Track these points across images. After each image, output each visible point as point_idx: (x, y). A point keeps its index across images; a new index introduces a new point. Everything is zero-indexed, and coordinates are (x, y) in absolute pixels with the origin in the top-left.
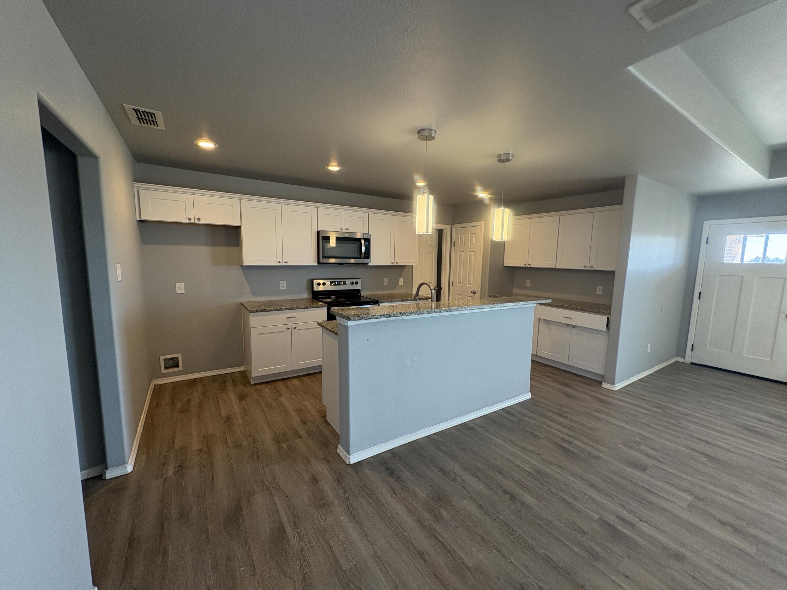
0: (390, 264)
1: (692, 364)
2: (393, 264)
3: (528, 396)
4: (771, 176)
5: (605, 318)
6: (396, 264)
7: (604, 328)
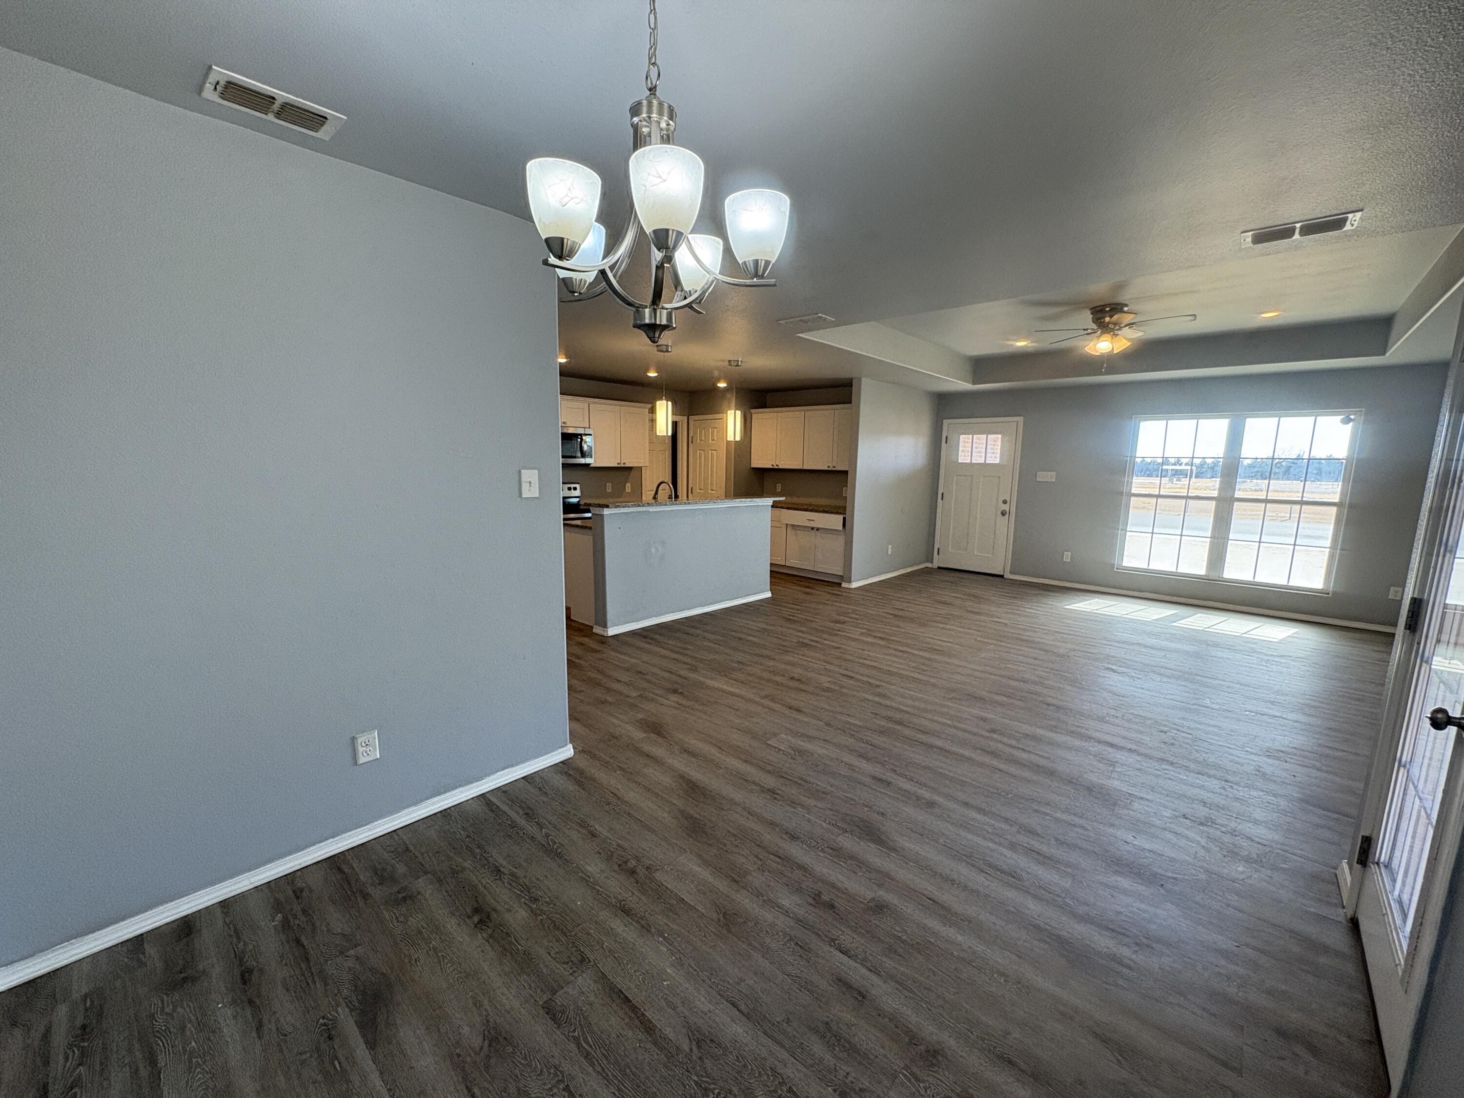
0: (615, 465)
1: (939, 568)
2: (619, 466)
3: (768, 595)
4: (974, 384)
5: (841, 517)
6: (622, 465)
7: (841, 528)
